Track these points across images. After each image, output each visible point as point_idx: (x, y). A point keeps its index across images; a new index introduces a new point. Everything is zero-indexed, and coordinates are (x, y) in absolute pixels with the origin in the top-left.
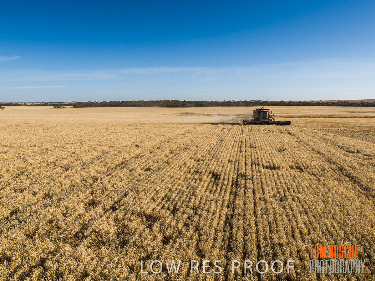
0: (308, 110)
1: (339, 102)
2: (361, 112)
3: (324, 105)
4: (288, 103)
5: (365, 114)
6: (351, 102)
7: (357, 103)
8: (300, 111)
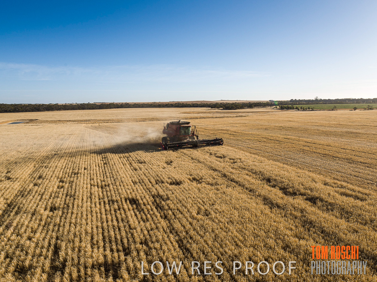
0: (153, 112)
1: (176, 104)
2: (194, 113)
3: (165, 106)
4: (133, 105)
5: (199, 115)
6: (185, 103)
7: (189, 104)
8: (147, 113)
